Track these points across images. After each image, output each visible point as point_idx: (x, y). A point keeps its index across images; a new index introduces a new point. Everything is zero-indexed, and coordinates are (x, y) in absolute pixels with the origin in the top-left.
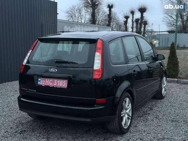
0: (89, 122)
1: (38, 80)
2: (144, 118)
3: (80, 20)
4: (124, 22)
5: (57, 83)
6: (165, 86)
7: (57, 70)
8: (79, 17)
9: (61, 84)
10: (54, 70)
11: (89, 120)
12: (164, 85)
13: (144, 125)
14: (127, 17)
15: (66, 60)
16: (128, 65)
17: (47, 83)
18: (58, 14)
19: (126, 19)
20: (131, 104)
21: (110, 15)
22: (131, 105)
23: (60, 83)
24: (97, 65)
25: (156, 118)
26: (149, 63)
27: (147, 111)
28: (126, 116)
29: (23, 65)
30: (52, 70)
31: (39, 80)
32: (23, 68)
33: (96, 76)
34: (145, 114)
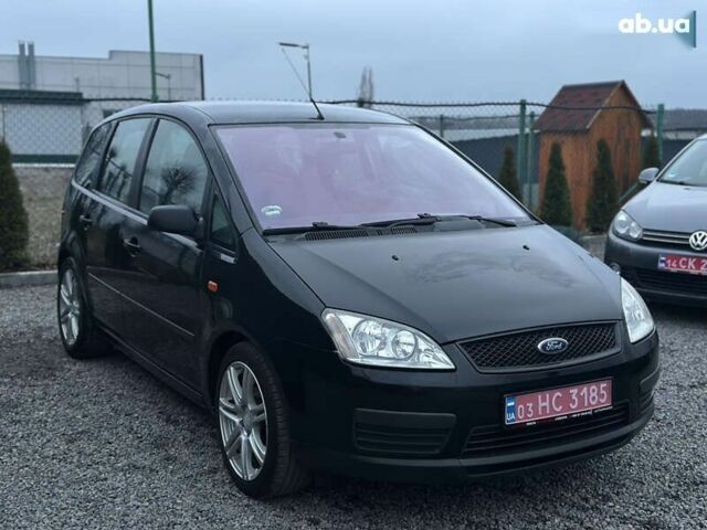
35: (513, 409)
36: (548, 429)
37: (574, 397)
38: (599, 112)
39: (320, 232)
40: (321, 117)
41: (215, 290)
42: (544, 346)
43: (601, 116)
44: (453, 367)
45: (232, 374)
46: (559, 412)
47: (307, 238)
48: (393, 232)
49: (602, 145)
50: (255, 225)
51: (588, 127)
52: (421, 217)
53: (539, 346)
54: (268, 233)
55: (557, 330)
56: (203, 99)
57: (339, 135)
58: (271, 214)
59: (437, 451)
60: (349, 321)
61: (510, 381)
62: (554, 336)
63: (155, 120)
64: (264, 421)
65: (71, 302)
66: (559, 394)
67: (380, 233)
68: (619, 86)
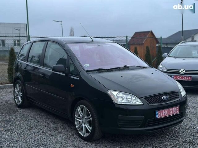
35: (157, 114)
36: (166, 119)
37: (171, 111)
38: (146, 39)
39: (101, 71)
40: (93, 41)
41: (73, 87)
42: (164, 98)
43: (146, 40)
44: (143, 104)
45: (79, 109)
46: (168, 115)
47: (98, 72)
48: (119, 70)
49: (147, 48)
50: (84, 69)
51: (143, 43)
52: (125, 66)
53: (162, 98)
54: (87, 71)
55: (166, 94)
56: (63, 36)
57: (99, 45)
58: (87, 66)
59: (139, 126)
60: (115, 93)
61: (156, 107)
62: (165, 95)
63: (47, 42)
64: (91, 120)
65: (18, 92)
66: (168, 110)
67: (116, 71)
68: (150, 32)
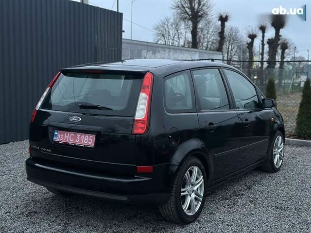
0: (125, 201)
1: (53, 135)
2: (231, 202)
3: (177, 41)
4: (248, 44)
5: (81, 139)
6: (281, 151)
7: (81, 119)
8: (176, 37)
9: (86, 141)
10: (77, 118)
11: (124, 198)
12: (278, 149)
13: (226, 212)
14: (253, 37)
15: (95, 104)
16: (199, 113)
17: (66, 138)
18: (124, 32)
19: (250, 40)
20: (202, 177)
21: (221, 34)
22: (204, 178)
23: (84, 139)
24: (141, 112)
25: (251, 202)
26: (249, 113)
27: (240, 190)
28: (193, 195)
29: (36, 110)
30: (74, 119)
31: (56, 133)
32: (35, 114)
33: (139, 130)
34: (236, 195)
